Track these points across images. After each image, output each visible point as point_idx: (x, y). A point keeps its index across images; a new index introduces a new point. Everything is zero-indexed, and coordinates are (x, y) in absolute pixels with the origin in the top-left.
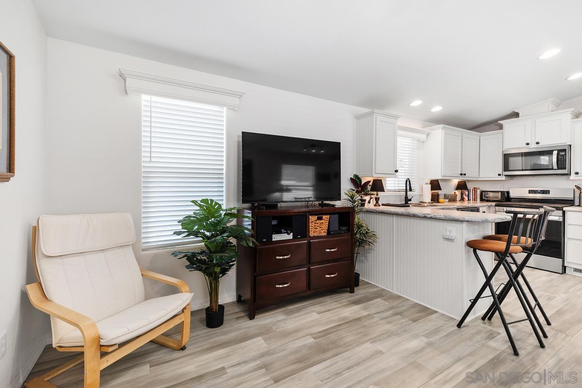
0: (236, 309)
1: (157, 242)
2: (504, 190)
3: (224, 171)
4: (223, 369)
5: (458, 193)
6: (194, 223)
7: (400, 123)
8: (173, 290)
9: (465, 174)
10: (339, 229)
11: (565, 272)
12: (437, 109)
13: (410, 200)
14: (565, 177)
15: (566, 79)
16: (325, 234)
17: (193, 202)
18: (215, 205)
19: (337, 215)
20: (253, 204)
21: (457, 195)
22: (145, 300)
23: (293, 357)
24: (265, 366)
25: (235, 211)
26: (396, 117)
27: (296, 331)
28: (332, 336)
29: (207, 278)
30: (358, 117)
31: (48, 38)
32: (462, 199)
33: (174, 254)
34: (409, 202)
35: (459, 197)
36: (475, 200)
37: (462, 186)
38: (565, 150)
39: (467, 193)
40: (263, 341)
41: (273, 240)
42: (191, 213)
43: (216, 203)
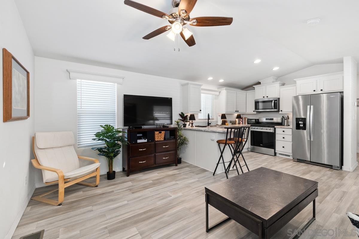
0: (122, 173)
1: (84, 144)
2: (256, 118)
3: (116, 112)
4: (113, 191)
5: (237, 120)
6: (101, 135)
7: (202, 87)
8: (92, 163)
9: (238, 111)
10: (170, 137)
11: (276, 155)
12: (221, 81)
13: (210, 124)
14: (277, 113)
15: (272, 69)
16: (163, 140)
17: (101, 126)
18: (111, 127)
19: (169, 131)
20: (129, 127)
21: (236, 121)
22: (80, 167)
23: (142, 187)
24: (130, 190)
25: (121, 130)
26: (201, 85)
27: (146, 179)
28: (161, 180)
29: (107, 159)
30: (183, 85)
31: (35, 57)
32: (239, 123)
33: (93, 149)
34: (210, 125)
35: (237, 122)
36: (245, 123)
37: (239, 117)
38: (276, 100)
39: (242, 120)
40: (131, 183)
41: (138, 142)
42: (100, 131)
43: (112, 127)
